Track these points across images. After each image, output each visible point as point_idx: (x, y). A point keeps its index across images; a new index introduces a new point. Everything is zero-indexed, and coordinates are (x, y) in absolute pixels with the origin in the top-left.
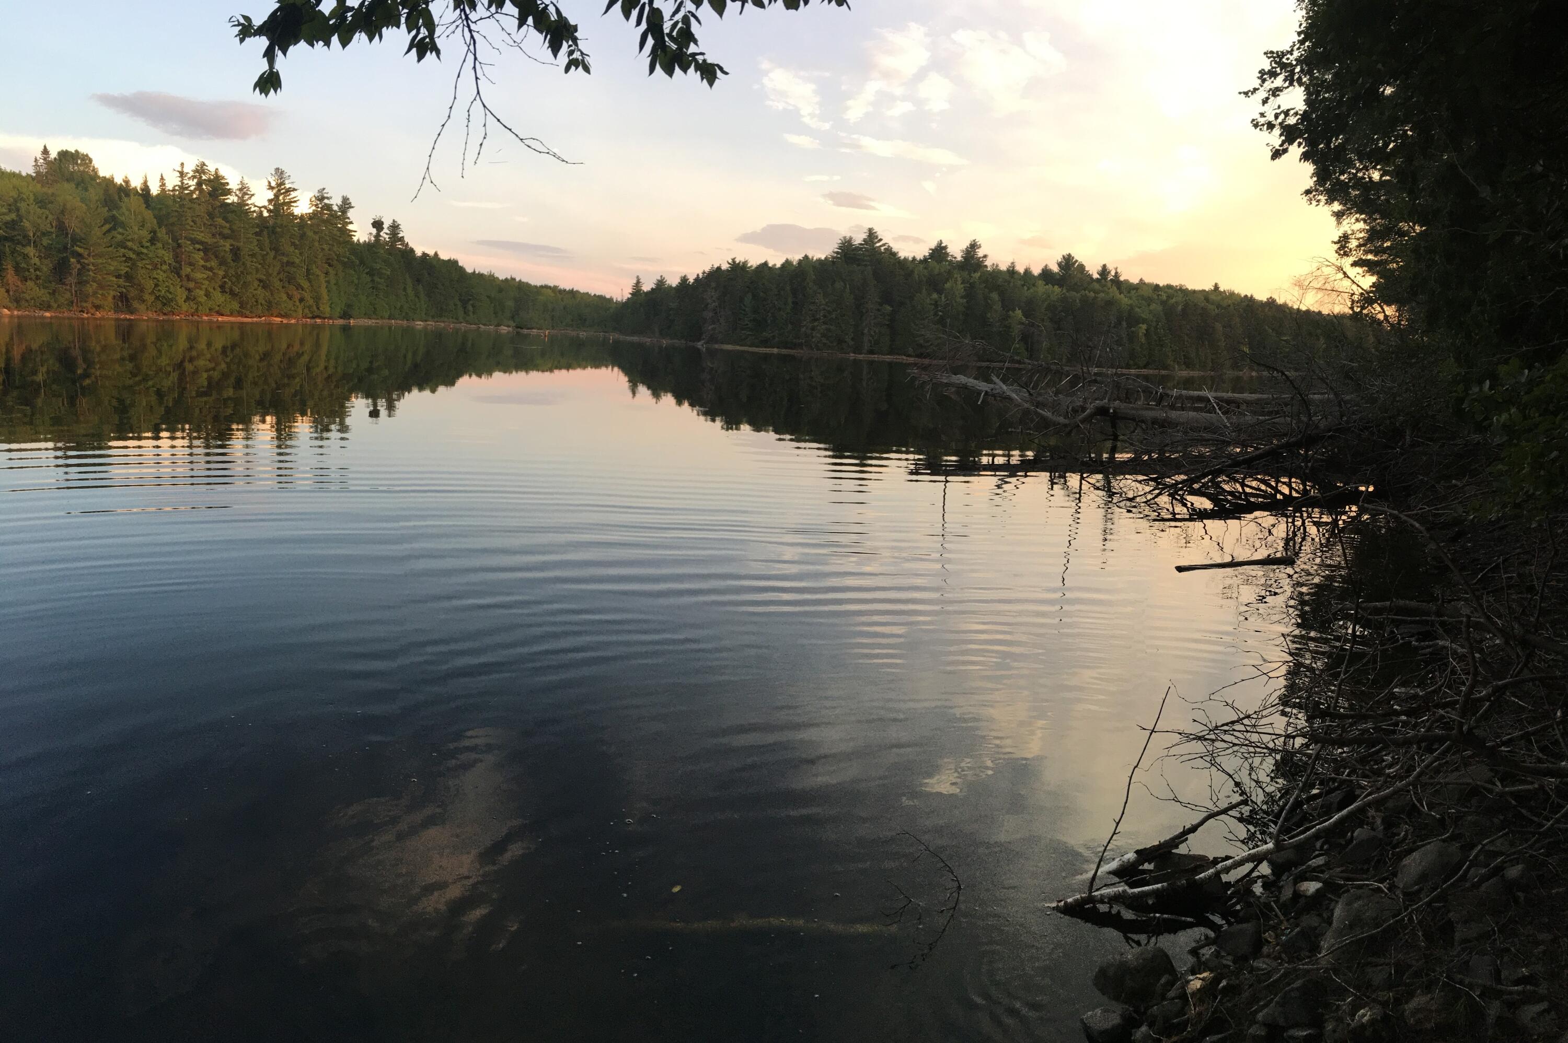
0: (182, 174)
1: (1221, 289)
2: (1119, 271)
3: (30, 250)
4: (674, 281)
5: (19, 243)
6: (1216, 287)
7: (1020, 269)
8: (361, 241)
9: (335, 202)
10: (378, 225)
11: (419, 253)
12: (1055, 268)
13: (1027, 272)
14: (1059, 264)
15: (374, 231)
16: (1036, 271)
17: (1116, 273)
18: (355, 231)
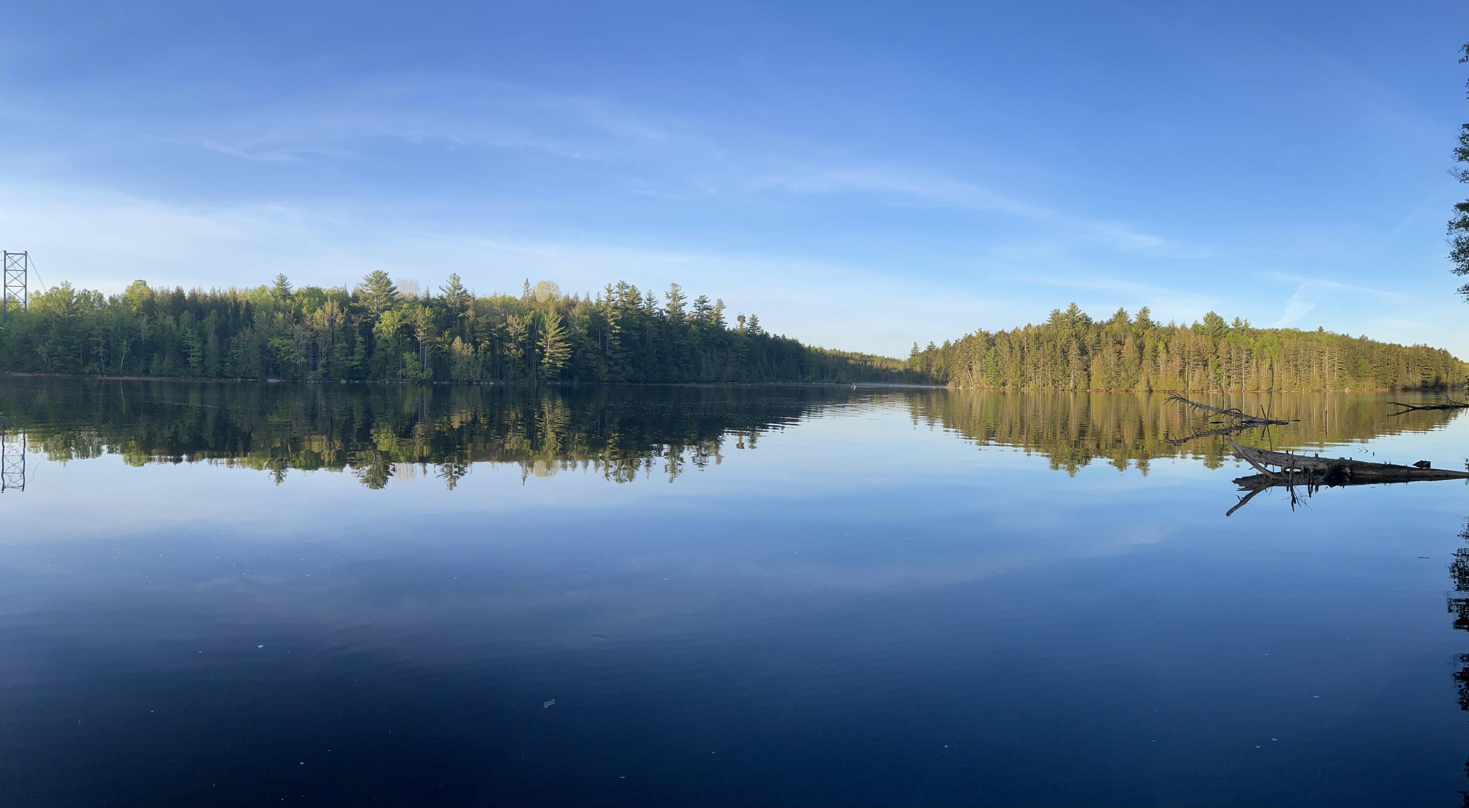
0: (610, 291)
1: (1325, 331)
2: (1248, 322)
3: (511, 345)
4: (940, 345)
5: (505, 341)
6: (1321, 329)
7: (1178, 325)
8: (731, 329)
9: (713, 303)
10: (742, 319)
11: (772, 336)
12: (1202, 322)
13: (1183, 327)
14: (1206, 320)
15: (739, 323)
16: (1189, 326)
17: (1246, 324)
18: (727, 323)
